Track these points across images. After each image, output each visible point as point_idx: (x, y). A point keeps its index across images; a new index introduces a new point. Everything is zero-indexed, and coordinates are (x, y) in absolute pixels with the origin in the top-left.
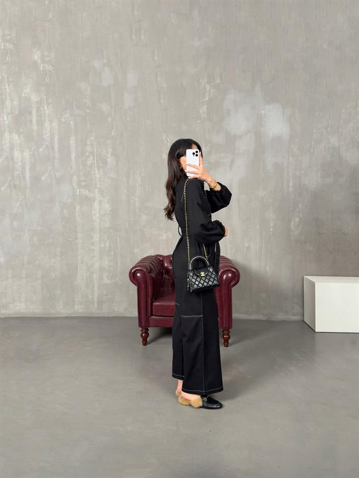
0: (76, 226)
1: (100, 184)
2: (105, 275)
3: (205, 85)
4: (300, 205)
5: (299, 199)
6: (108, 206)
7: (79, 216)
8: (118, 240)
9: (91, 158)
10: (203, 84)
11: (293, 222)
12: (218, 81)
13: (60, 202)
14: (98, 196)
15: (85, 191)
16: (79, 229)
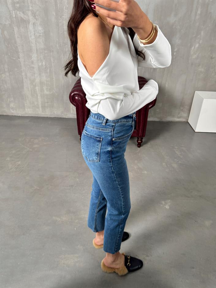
0: (17, 47)
2: (45, 88)
4: (202, 33)
5: (202, 26)
6: (41, 29)
7: (18, 37)
8: (52, 60)
11: (193, 48)
14: (31, 18)
15: (20, 13)
16: (20, 49)
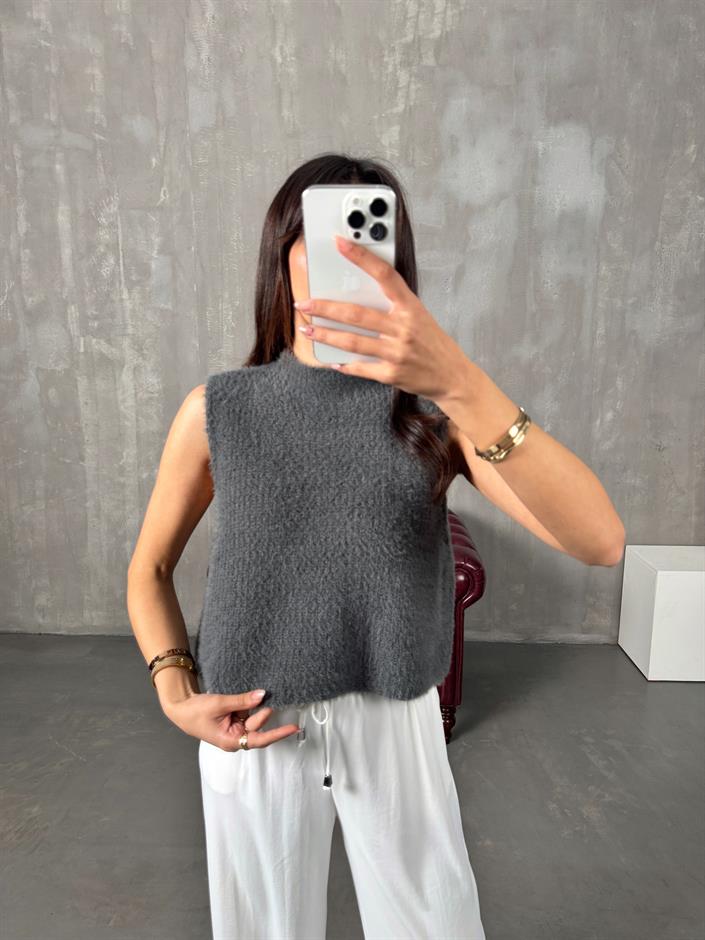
0: (80, 429)
1: (134, 326)
3: (395, 70)
4: (619, 383)
5: (617, 366)
6: (156, 381)
7: (86, 403)
9: (112, 261)
10: (390, 68)
11: (598, 422)
12: (429, 61)
13: (38, 369)
14: (130, 355)
15: (99, 343)
16: (88, 435)
